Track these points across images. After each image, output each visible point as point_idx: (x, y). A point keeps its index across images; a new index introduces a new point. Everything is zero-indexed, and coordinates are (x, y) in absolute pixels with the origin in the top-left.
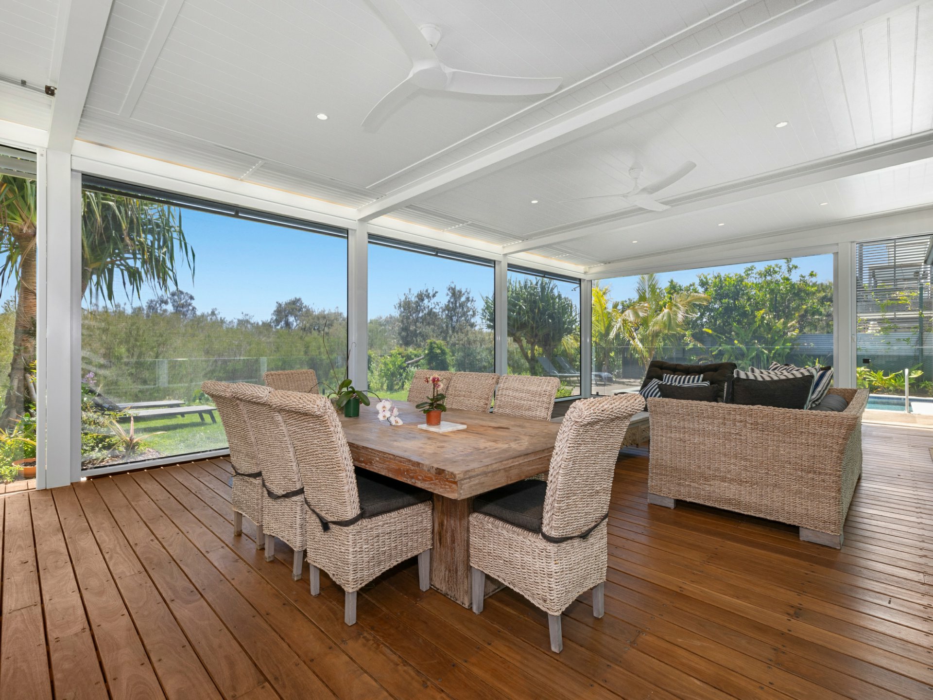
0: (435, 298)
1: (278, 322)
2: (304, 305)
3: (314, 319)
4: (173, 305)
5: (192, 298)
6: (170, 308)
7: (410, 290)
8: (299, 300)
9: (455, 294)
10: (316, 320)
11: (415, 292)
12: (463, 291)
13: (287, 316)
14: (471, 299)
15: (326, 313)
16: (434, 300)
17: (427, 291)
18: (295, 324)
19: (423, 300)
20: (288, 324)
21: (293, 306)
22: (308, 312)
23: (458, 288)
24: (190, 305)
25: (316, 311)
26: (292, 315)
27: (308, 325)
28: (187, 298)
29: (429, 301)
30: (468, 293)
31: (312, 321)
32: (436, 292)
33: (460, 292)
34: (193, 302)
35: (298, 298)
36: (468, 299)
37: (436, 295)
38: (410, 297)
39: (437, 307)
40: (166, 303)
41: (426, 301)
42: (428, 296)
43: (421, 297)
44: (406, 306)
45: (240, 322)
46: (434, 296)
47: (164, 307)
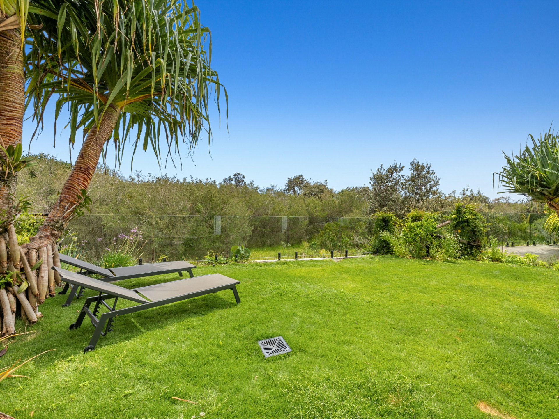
0: (402, 171)
1: (289, 190)
2: (304, 180)
3: (311, 188)
4: (235, 181)
5: (244, 177)
6: (233, 182)
7: (382, 165)
8: (302, 176)
9: (417, 168)
10: (312, 189)
11: (386, 167)
12: (425, 165)
13: (294, 187)
14: (431, 172)
15: (319, 184)
16: (401, 173)
17: (396, 166)
18: (299, 192)
19: (392, 173)
20: (294, 192)
21: (298, 180)
22: (307, 184)
23: (420, 164)
24: (243, 181)
25: (312, 183)
26: (297, 186)
27: (307, 192)
28: (241, 177)
29: (397, 174)
30: (429, 168)
31: (310, 189)
32: (403, 167)
33: (422, 167)
34: (244, 179)
35: (300, 175)
36: (428, 172)
37: (403, 169)
38: (382, 171)
39: (402, 179)
40: (232, 180)
41: (394, 174)
42: (396, 171)
43: (391, 171)
44: (378, 178)
45: (268, 190)
46: (401, 170)
47: (231, 182)
